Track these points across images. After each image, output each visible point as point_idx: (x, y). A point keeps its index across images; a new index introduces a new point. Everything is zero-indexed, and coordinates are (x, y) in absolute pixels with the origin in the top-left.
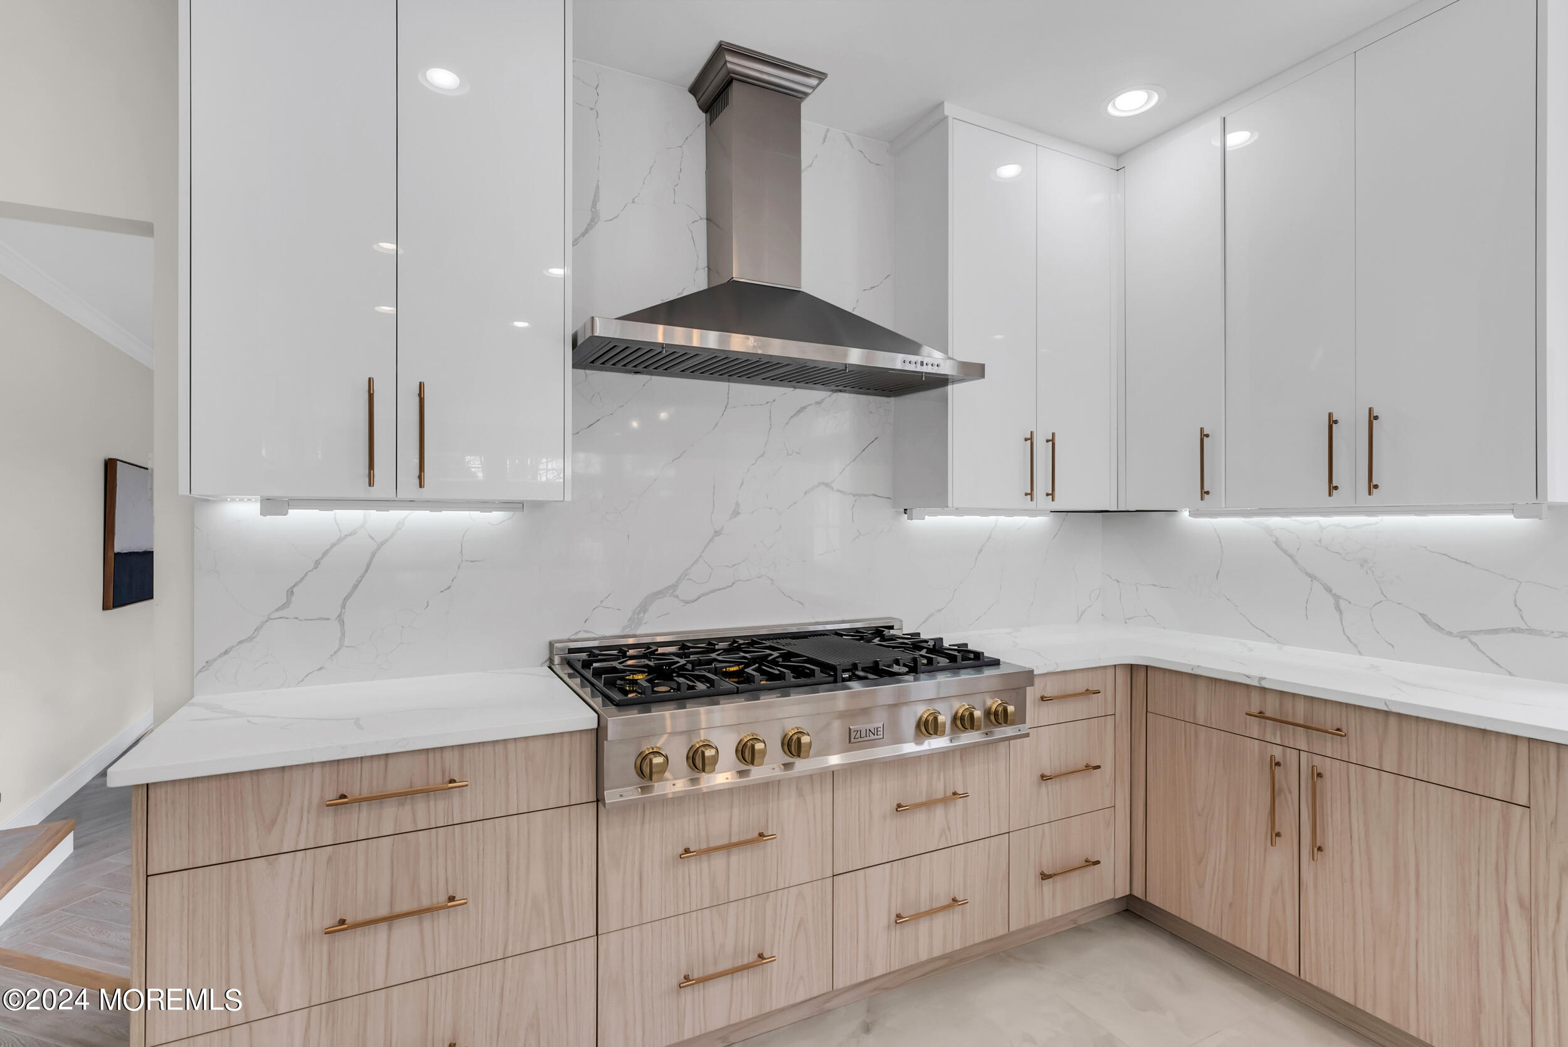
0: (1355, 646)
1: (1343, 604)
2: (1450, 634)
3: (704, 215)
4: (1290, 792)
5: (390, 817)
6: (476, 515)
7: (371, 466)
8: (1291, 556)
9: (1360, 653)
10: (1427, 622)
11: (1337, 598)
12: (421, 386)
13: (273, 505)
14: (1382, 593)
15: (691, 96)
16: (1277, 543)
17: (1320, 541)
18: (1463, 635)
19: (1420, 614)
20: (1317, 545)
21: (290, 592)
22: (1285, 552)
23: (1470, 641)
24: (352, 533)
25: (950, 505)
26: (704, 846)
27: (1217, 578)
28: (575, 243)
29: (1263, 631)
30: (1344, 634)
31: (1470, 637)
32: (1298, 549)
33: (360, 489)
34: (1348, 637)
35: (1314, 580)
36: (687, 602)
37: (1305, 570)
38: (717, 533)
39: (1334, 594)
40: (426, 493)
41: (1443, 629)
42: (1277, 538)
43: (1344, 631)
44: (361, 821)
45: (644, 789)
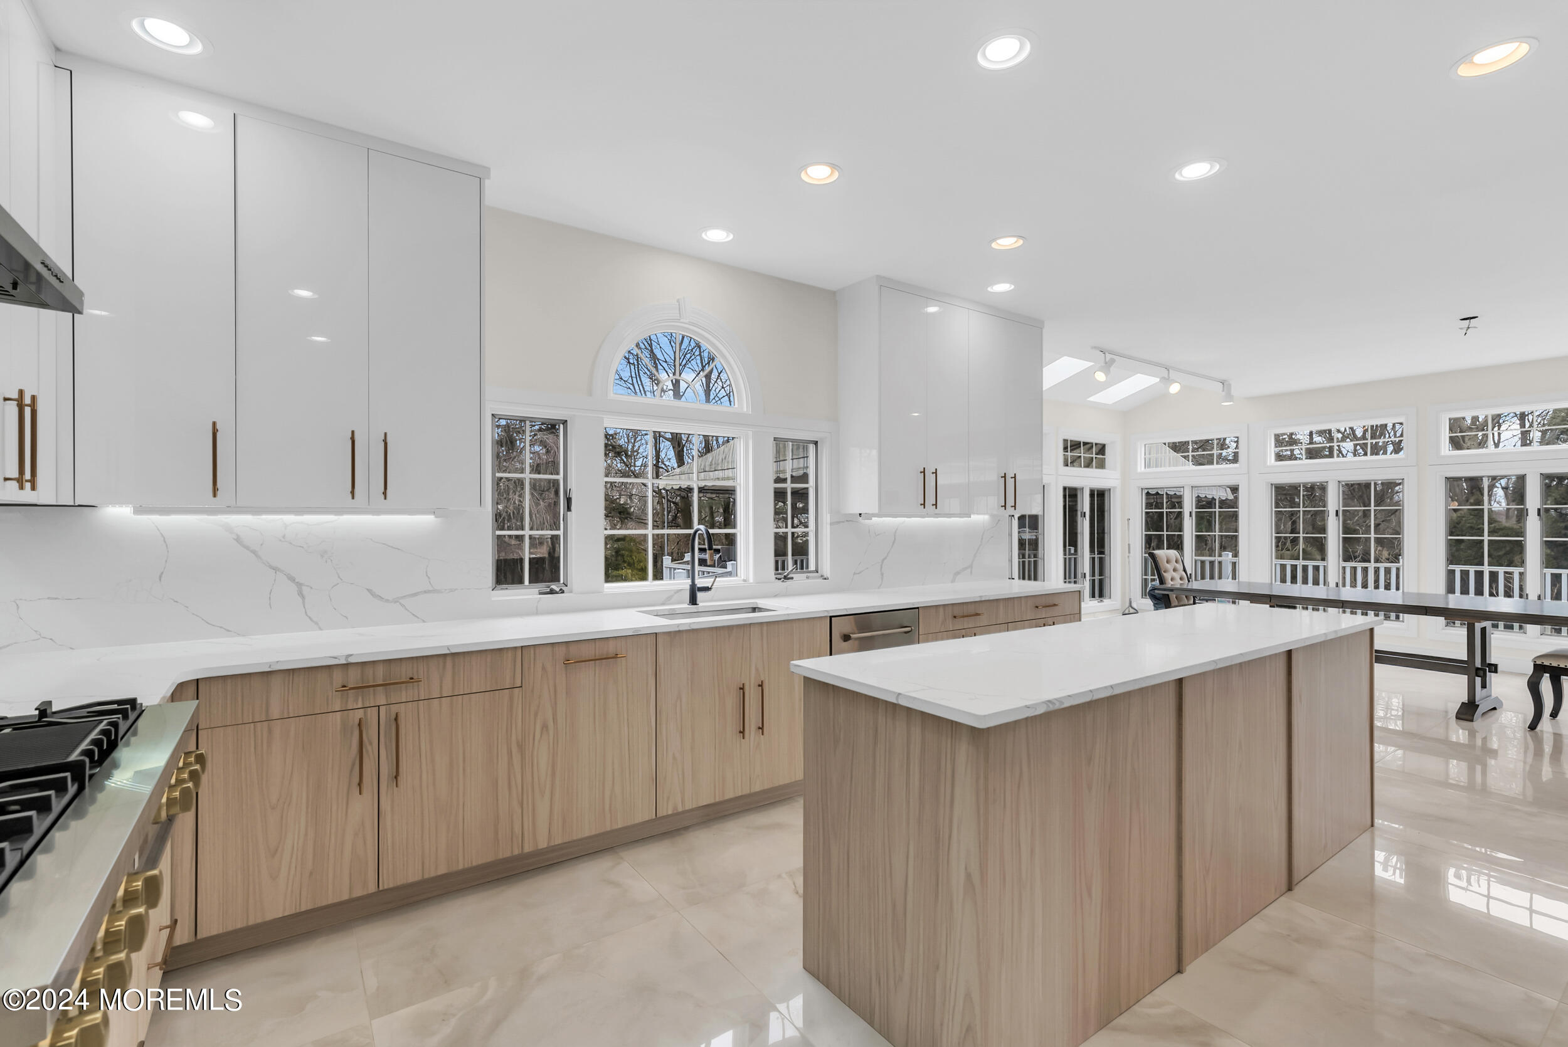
0: (316, 623)
1: (305, 590)
2: (387, 601)
4: (371, 744)
8: (254, 552)
9: (320, 629)
10: (372, 595)
11: (299, 585)
14: (339, 577)
16: (238, 539)
17: (284, 537)
18: (396, 601)
19: (367, 589)
20: (280, 540)
22: (247, 548)
23: (400, 603)
27: (160, 580)
29: (221, 627)
30: (307, 615)
31: (400, 601)
32: (262, 545)
34: (310, 617)
35: (277, 572)
37: (268, 563)
39: (297, 582)
41: (383, 599)
42: (237, 535)
43: (306, 612)
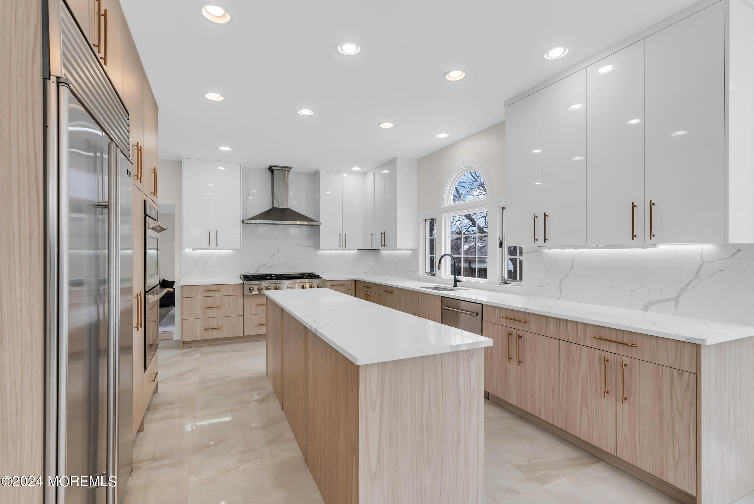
3: (271, 193)
5: (212, 294)
6: (227, 251)
7: (209, 244)
10: (403, 271)
12: (217, 231)
13: (193, 250)
15: (269, 170)
21: (196, 264)
24: (206, 254)
25: (320, 248)
26: (261, 304)
28: (242, 203)
31: (407, 273)
33: (208, 247)
36: (268, 268)
38: (274, 254)
40: (217, 248)
44: (209, 294)
45: (250, 293)
